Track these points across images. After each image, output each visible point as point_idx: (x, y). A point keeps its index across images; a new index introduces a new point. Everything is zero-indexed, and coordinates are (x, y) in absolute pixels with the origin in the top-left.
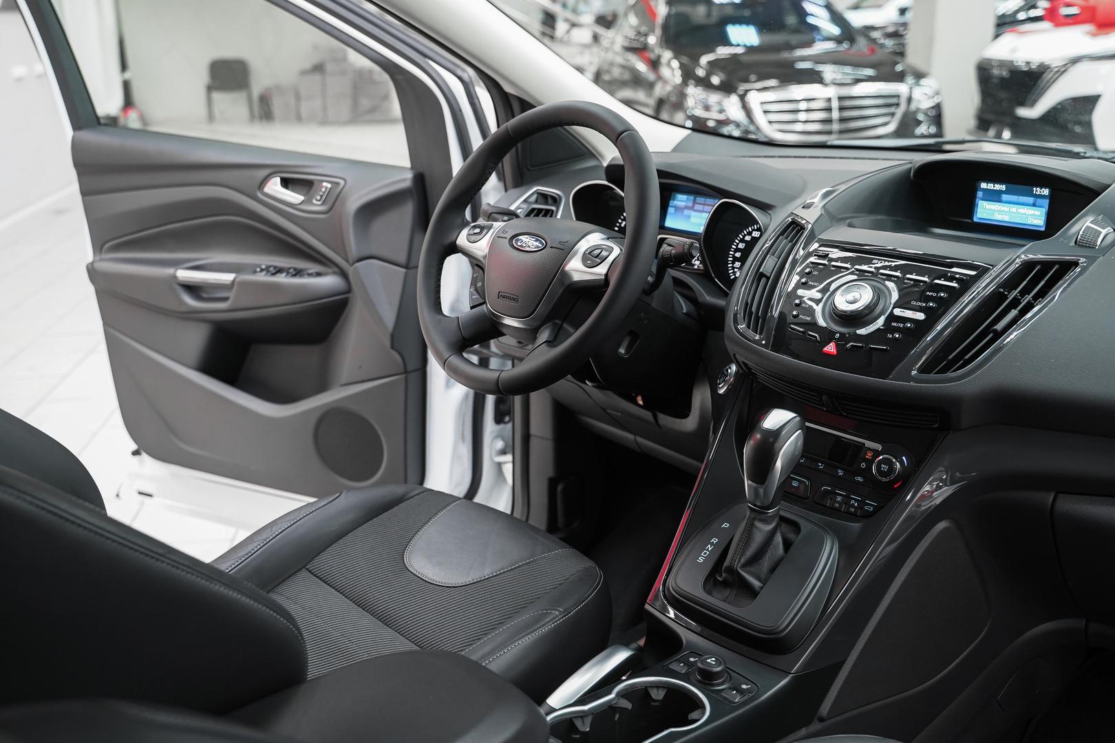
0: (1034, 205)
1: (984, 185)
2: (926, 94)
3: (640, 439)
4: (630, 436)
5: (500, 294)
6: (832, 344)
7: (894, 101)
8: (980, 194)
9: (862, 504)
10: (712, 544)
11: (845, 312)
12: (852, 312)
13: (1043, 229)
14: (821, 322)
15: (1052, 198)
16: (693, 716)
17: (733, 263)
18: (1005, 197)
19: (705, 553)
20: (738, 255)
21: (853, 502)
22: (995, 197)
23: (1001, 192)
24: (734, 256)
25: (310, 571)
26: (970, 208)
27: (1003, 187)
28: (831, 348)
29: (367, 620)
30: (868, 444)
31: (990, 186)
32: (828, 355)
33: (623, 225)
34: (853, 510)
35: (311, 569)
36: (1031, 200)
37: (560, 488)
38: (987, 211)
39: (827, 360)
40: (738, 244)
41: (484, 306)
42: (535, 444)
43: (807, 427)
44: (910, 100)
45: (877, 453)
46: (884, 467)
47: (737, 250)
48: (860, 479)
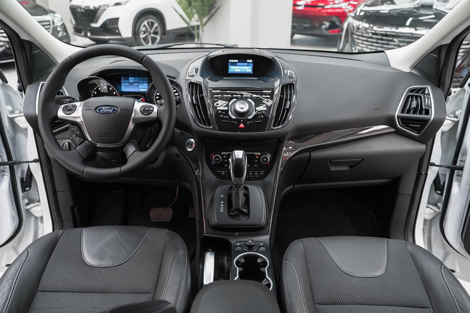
0: (248, 65)
1: (230, 61)
2: (57, 20)
5: (100, 135)
6: (242, 124)
7: (47, 23)
8: (229, 64)
9: (259, 173)
10: (222, 204)
11: (240, 112)
12: (243, 112)
13: (252, 73)
14: (234, 117)
15: (254, 63)
17: (156, 101)
18: (238, 64)
19: (222, 208)
20: (157, 98)
21: (256, 173)
22: (234, 64)
23: (236, 62)
24: (156, 98)
26: (227, 69)
27: (237, 61)
30: (256, 154)
31: (233, 61)
32: (242, 128)
33: (95, 93)
34: (257, 176)
36: (246, 64)
38: (233, 69)
39: (242, 130)
40: (156, 94)
41: (86, 141)
42: (60, 195)
44: (53, 22)
45: (260, 156)
46: (265, 159)
47: (157, 96)
48: (256, 166)
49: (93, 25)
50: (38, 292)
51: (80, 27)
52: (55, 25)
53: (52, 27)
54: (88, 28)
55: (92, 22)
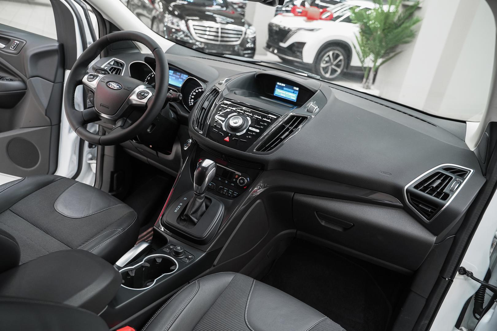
0: (293, 93)
1: (278, 83)
2: (251, 32)
3: (149, 160)
4: (146, 158)
5: (101, 105)
6: (228, 137)
7: (240, 33)
8: (277, 86)
9: (233, 193)
10: (180, 205)
11: (233, 126)
12: (235, 127)
13: (295, 101)
14: (224, 129)
15: (299, 91)
16: (172, 268)
17: (191, 99)
18: (285, 88)
19: (177, 209)
20: (193, 97)
21: (230, 192)
22: (281, 88)
23: (283, 87)
24: (191, 97)
25: (11, 211)
26: (273, 90)
27: (284, 85)
28: (227, 139)
29: (39, 232)
30: (237, 173)
31: (280, 84)
32: (226, 141)
33: (149, 79)
34: (230, 195)
35: (11, 210)
36: (292, 91)
37: (115, 175)
38: (279, 92)
39: (225, 143)
40: (193, 93)
41: (94, 108)
42: (106, 158)
43: (217, 165)
44: (245, 33)
45: (239, 176)
46: (242, 181)
47: (193, 95)
48: (233, 184)
49: (282, 44)
50: (8, 210)
51: (270, 44)
52: (246, 36)
53: (242, 37)
54: (276, 46)
55: (282, 41)
